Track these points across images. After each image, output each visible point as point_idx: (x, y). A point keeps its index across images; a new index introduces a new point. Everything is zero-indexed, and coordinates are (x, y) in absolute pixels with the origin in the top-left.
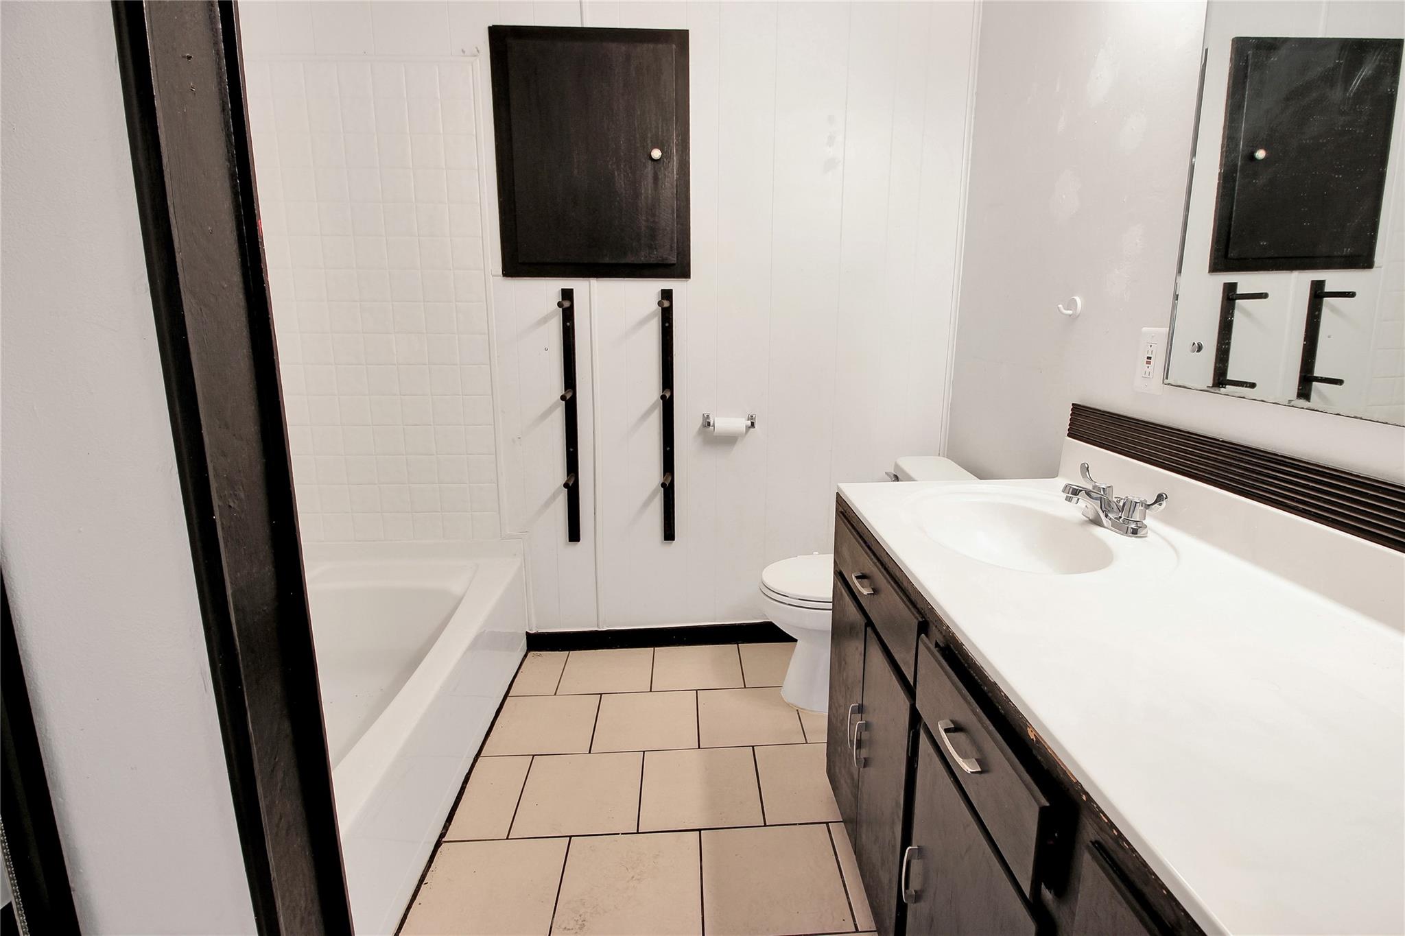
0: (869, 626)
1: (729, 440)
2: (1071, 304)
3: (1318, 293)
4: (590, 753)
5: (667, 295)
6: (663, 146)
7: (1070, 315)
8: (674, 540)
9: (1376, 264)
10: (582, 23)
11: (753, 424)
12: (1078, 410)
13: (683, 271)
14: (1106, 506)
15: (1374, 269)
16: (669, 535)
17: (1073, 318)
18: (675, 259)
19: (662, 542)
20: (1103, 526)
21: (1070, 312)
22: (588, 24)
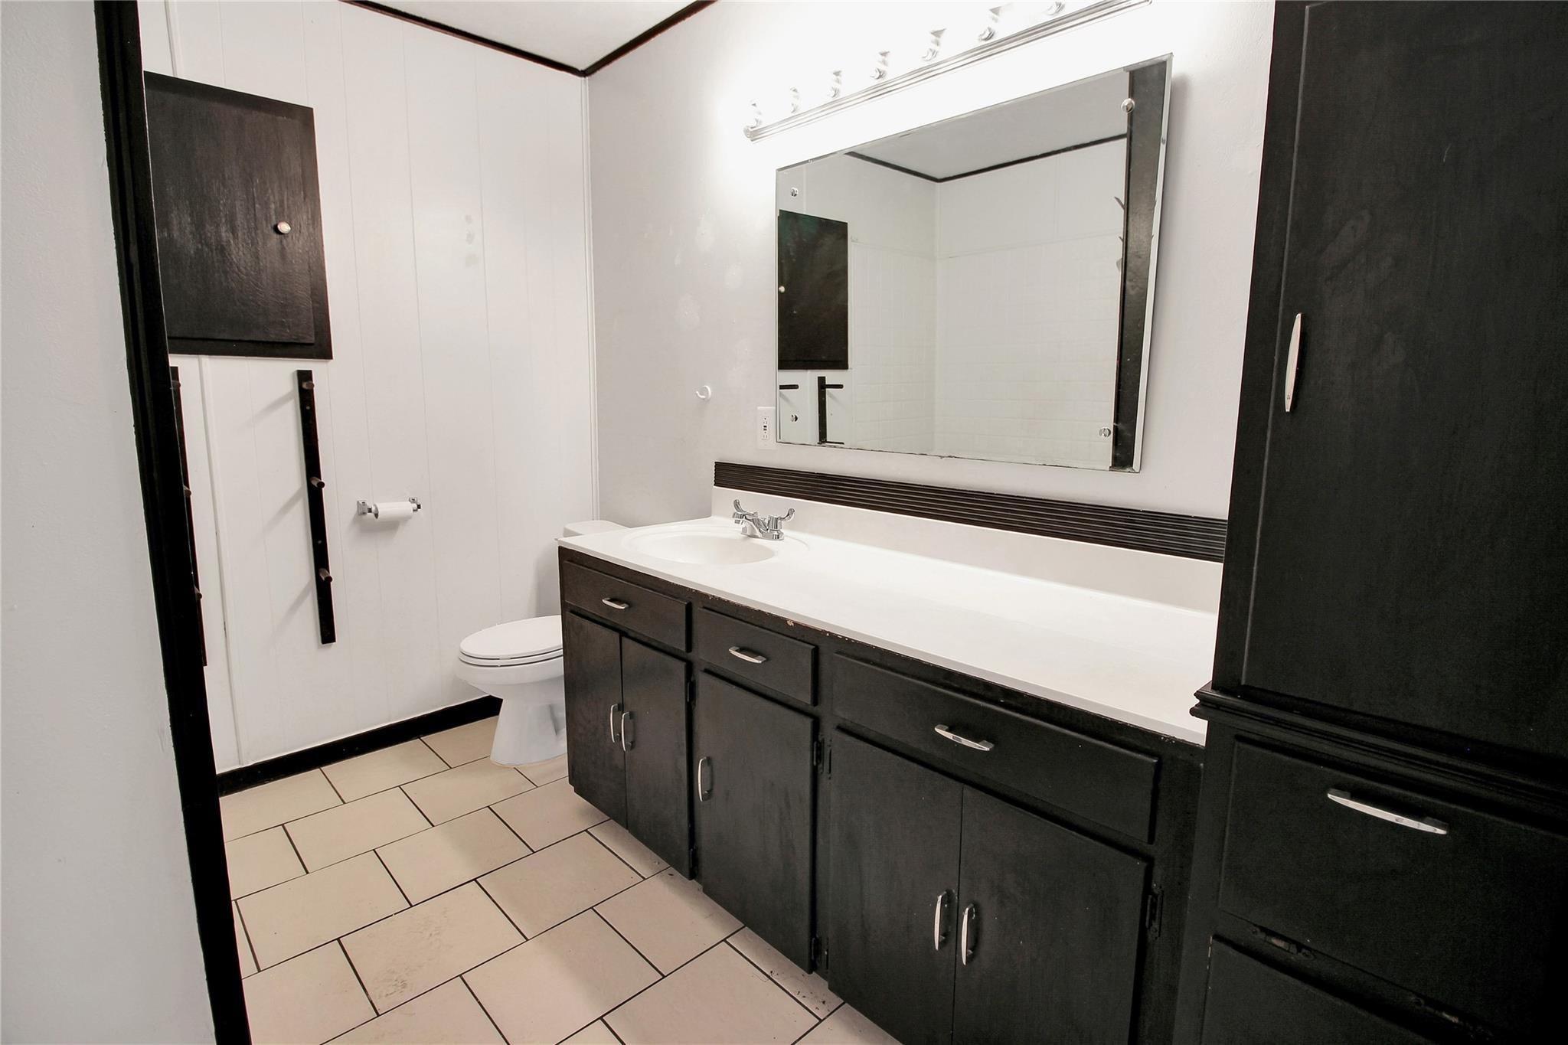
0: (623, 636)
1: (393, 525)
2: (704, 391)
3: (822, 385)
4: (307, 873)
5: (304, 377)
6: (291, 220)
7: (704, 399)
8: (334, 641)
9: (849, 367)
10: (174, 71)
11: (419, 507)
12: (719, 466)
13: (324, 352)
14: (757, 522)
15: (849, 370)
16: (328, 634)
17: (706, 401)
18: (313, 339)
19: (319, 647)
20: (758, 537)
21: (703, 397)
22: (184, 73)
